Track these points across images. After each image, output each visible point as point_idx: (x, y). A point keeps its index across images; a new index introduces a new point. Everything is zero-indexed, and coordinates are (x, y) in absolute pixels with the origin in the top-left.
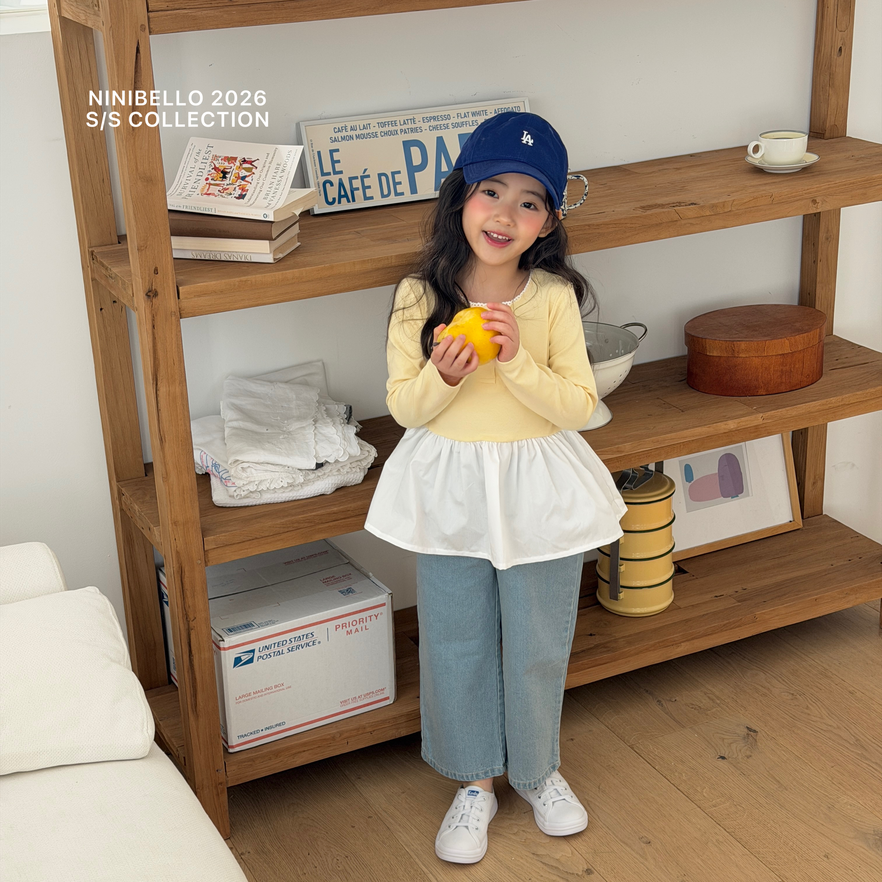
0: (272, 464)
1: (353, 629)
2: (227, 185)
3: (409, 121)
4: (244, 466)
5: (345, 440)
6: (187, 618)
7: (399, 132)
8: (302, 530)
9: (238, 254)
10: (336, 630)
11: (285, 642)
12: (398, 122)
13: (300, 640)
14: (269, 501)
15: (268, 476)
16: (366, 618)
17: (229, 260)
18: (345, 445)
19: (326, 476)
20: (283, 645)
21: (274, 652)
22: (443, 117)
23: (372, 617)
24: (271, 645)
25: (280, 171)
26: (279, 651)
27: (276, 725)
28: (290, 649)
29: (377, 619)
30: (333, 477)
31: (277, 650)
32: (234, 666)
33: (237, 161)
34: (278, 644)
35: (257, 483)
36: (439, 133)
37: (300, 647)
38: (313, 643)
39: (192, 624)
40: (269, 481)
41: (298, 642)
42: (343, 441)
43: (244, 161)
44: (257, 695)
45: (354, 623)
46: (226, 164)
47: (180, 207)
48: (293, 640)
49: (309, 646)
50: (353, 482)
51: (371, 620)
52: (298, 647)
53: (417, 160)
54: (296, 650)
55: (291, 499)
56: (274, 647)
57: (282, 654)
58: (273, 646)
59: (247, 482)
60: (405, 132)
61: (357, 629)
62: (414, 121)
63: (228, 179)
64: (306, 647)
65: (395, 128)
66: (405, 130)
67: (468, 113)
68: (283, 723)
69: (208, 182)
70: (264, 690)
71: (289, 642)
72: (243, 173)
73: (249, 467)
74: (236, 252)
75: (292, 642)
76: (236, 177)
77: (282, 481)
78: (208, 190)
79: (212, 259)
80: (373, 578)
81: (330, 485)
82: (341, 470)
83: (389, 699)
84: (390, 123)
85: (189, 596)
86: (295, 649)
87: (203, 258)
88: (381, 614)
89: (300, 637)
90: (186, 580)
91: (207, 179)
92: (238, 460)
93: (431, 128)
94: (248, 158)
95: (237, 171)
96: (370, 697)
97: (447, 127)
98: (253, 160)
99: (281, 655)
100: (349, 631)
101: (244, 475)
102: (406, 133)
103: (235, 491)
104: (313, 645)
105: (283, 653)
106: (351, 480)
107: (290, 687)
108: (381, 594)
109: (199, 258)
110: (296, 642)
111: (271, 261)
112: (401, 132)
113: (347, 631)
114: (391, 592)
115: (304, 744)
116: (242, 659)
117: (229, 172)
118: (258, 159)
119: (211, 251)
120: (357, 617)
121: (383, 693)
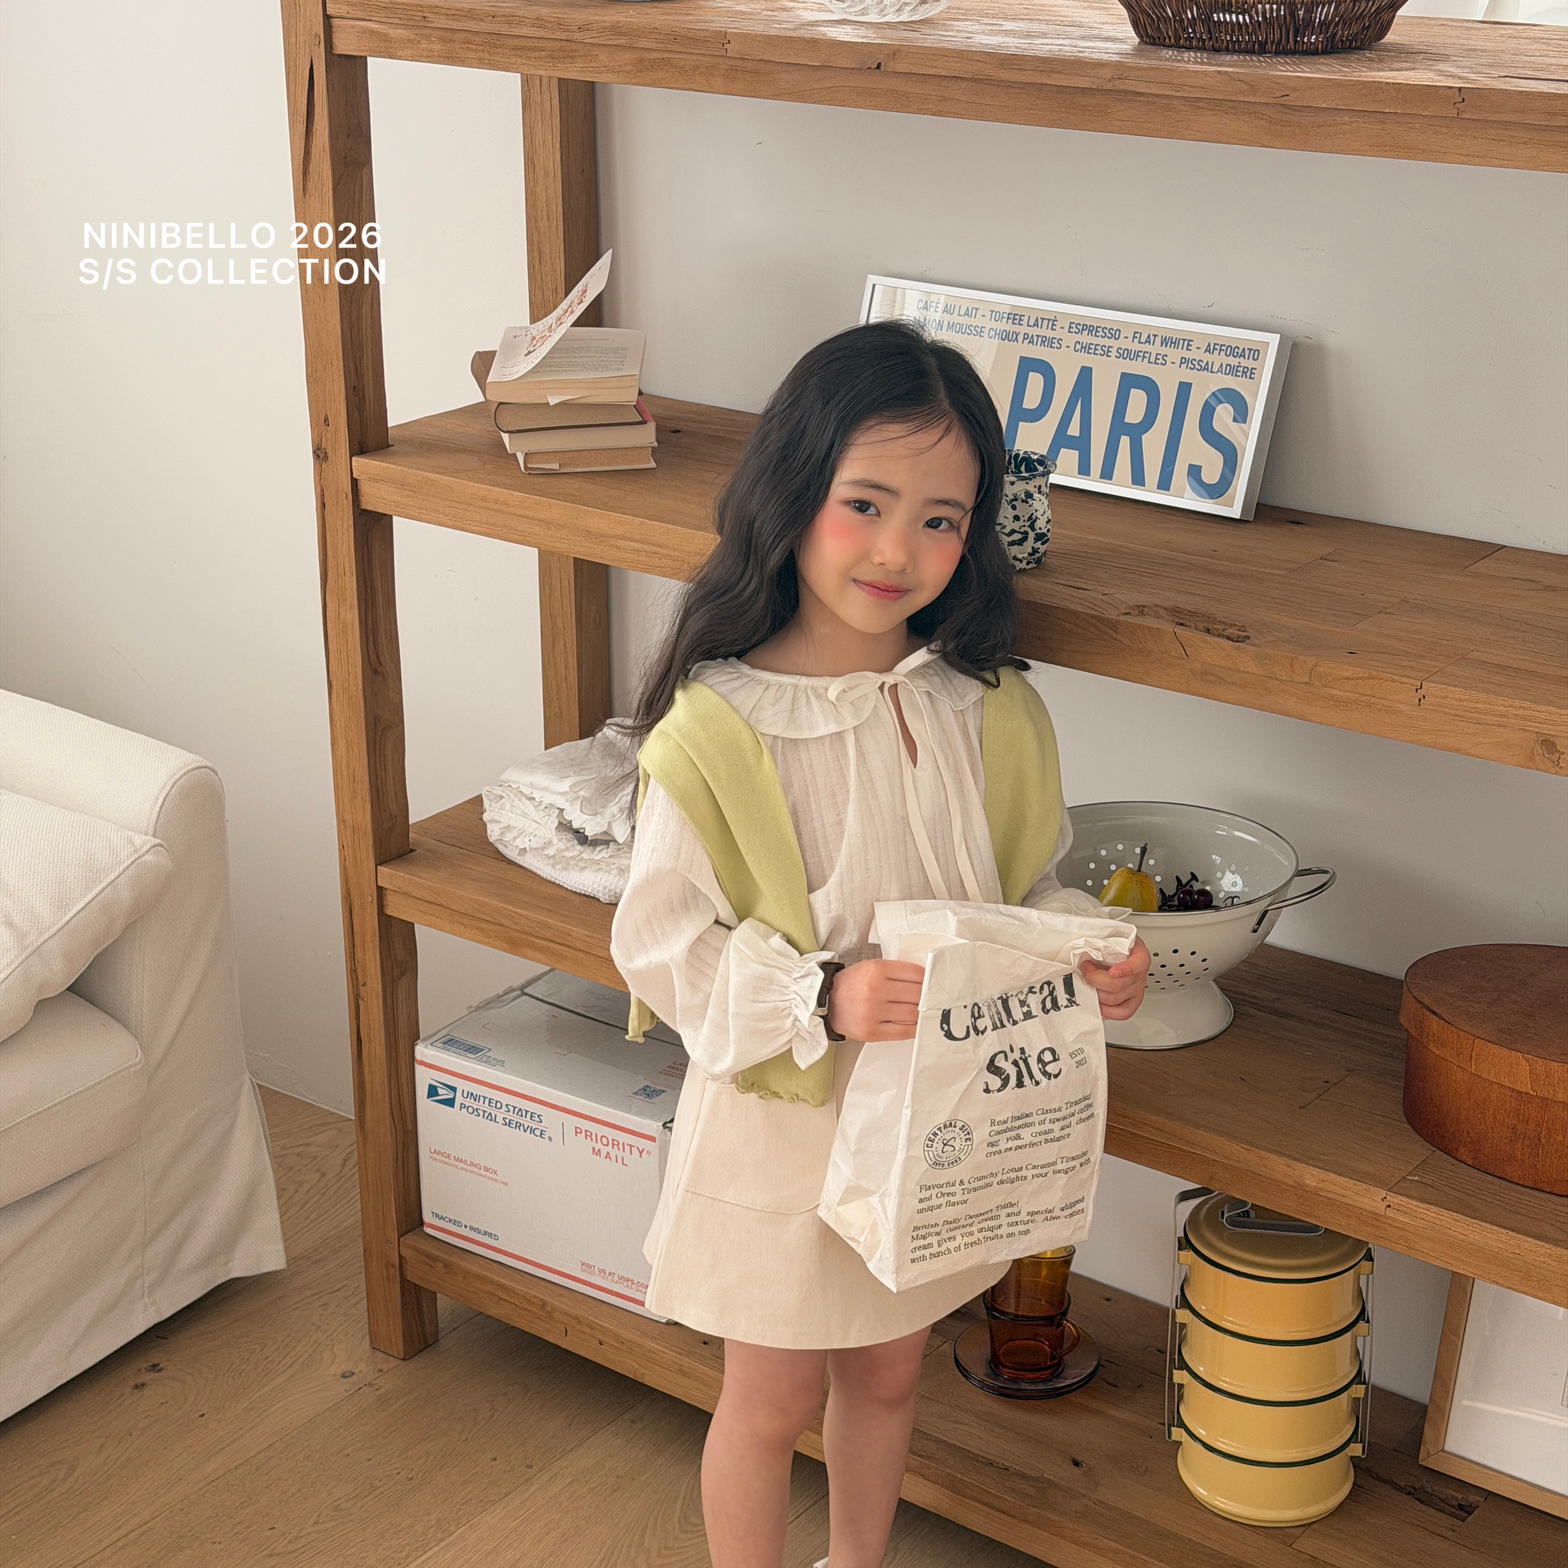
3: (1046, 322)
7: (1020, 338)
12: (1025, 319)
22: (1107, 331)
36: (1086, 360)
53: (1032, 400)
62: (1053, 325)
65: (1017, 328)
66: (1032, 336)
67: (1155, 336)
84: (1011, 316)
93: (1079, 347)
97: (1107, 354)
102: (1033, 343)
112: (1024, 339)
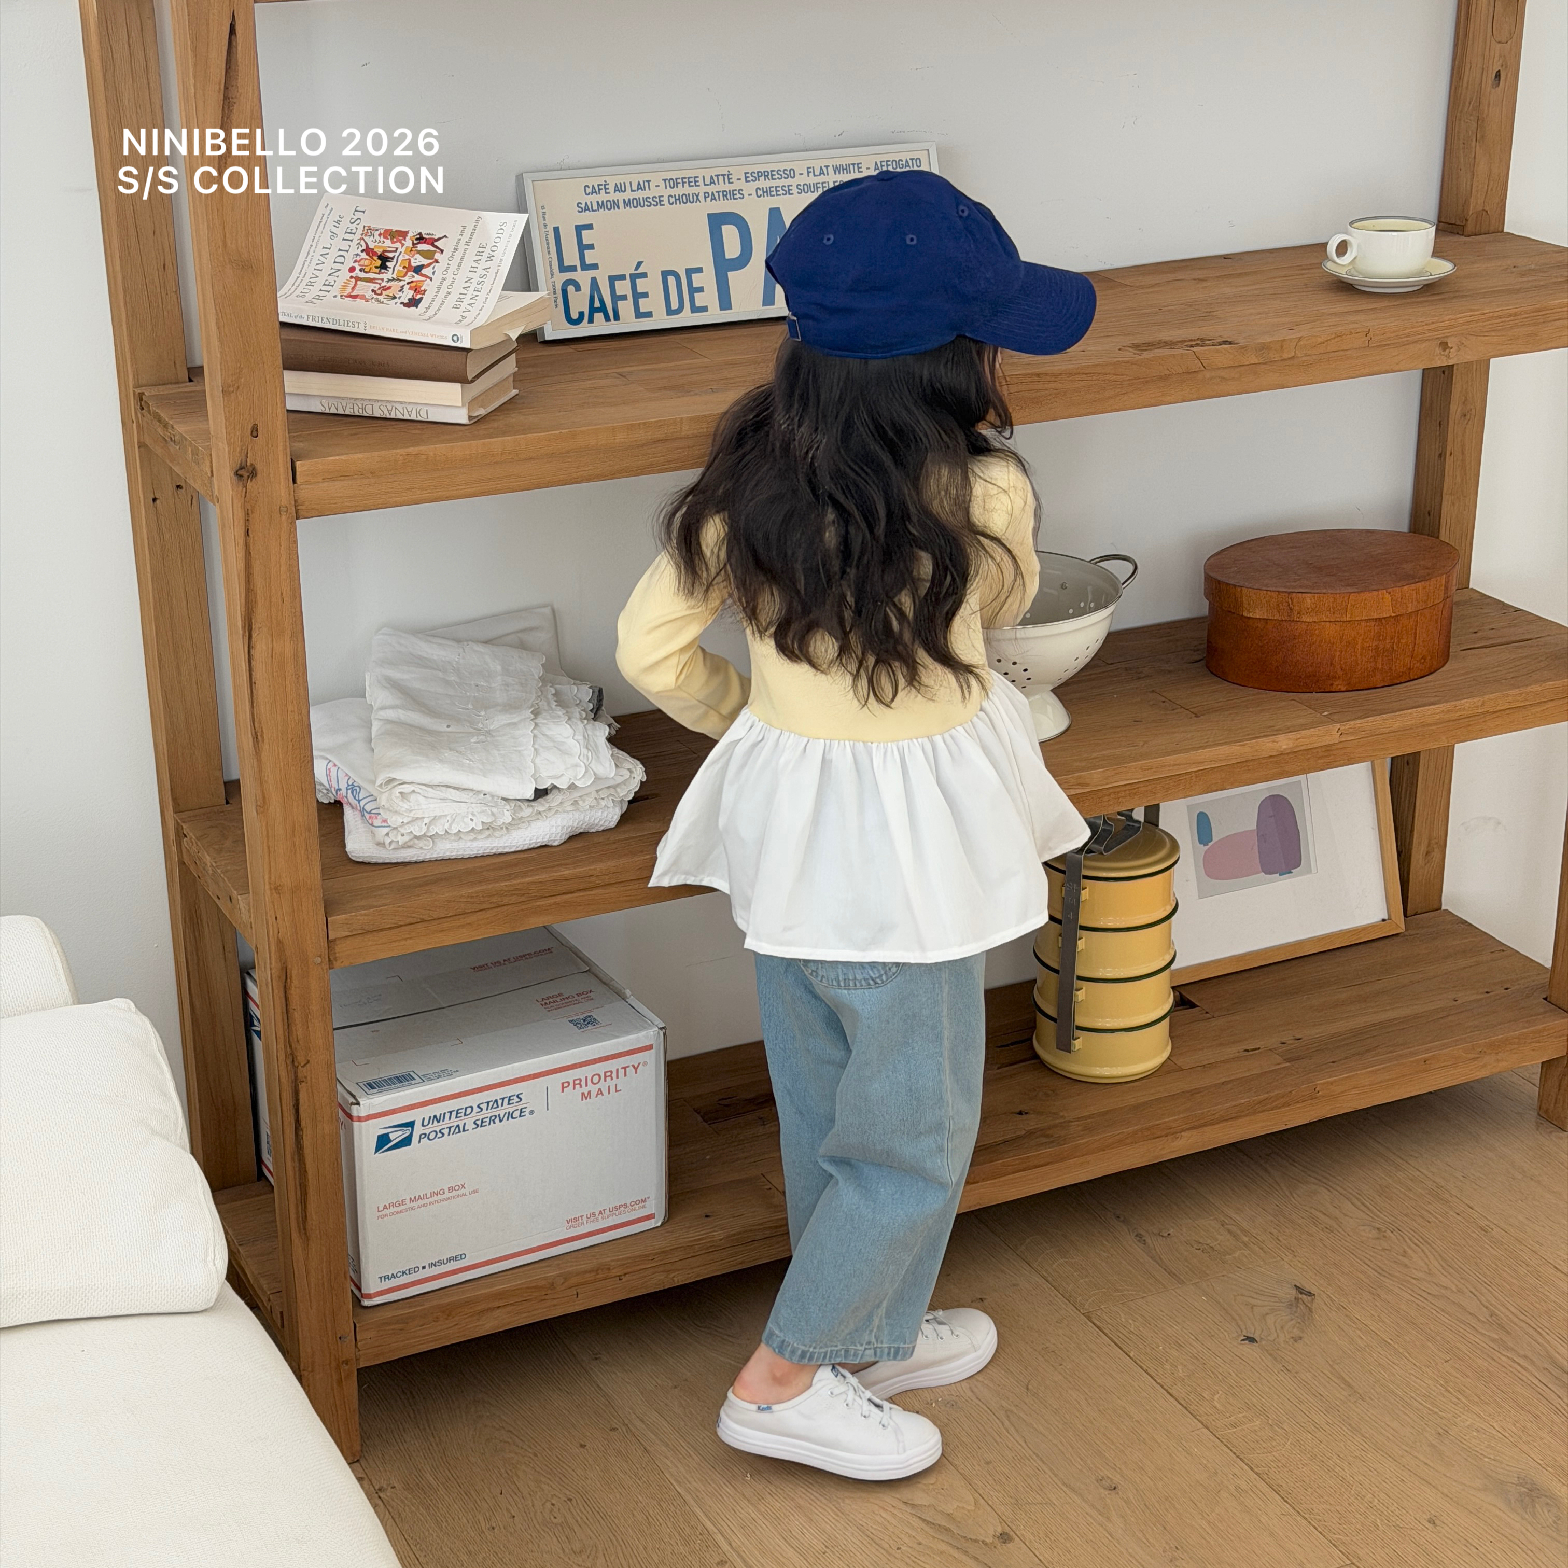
0: (455, 788)
1: (594, 1089)
2: (389, 280)
3: (721, 178)
4: (405, 791)
5: (587, 748)
6: (293, 1061)
7: (701, 197)
8: (505, 908)
9: (403, 405)
10: (563, 1091)
11: (469, 1110)
12: (700, 180)
13: (498, 1107)
14: (447, 854)
15: (448, 809)
16: (617, 1070)
17: (388, 416)
18: (588, 759)
19: (553, 812)
20: (465, 1115)
21: (450, 1128)
22: (782, 173)
23: (627, 1069)
24: (445, 1114)
25: (484, 258)
26: (458, 1126)
27: (449, 1260)
28: (477, 1122)
29: (636, 1073)
30: (565, 815)
31: (455, 1124)
32: (376, 1151)
33: (407, 238)
34: (457, 1113)
35: (426, 821)
36: (774, 202)
37: (497, 1120)
38: (521, 1112)
39: (302, 1072)
40: (448, 818)
41: (493, 1110)
42: (585, 751)
43: (421, 239)
44: (415, 1204)
45: (596, 1079)
46: (388, 243)
47: (301, 317)
48: (484, 1106)
49: (512, 1118)
50: (601, 826)
51: (625, 1075)
52: (492, 1120)
53: (732, 249)
54: (490, 1124)
55: (487, 852)
56: (450, 1118)
57: (464, 1130)
58: (447, 1115)
59: (410, 819)
60: (713, 199)
61: (600, 1089)
62: (729, 179)
63: (391, 270)
64: (508, 1119)
65: (695, 190)
66: (713, 193)
67: (827, 167)
68: (462, 1256)
69: (354, 274)
70: (429, 1196)
71: (476, 1109)
72: (418, 260)
73: (413, 791)
74: (401, 403)
75: (482, 1109)
76: (404, 267)
77: (472, 820)
78: (353, 288)
79: (357, 413)
80: (632, 1000)
81: (560, 828)
82: (580, 803)
83: (654, 1218)
84: (686, 180)
85: (297, 1022)
86: (487, 1123)
87: (341, 412)
88: (645, 1063)
89: (496, 1101)
90: (294, 993)
91: (352, 269)
92: (394, 780)
93: (760, 192)
94: (428, 234)
95: (407, 257)
96: (620, 1214)
97: (789, 192)
98: (436, 237)
99: (462, 1133)
100: (586, 1094)
101: (405, 806)
102: (715, 199)
103: (387, 834)
104: (520, 1116)
105: (466, 1129)
106: (596, 822)
107: (476, 1191)
108: (645, 1028)
109: (333, 411)
110: (489, 1111)
111: (464, 420)
112: (705, 197)
113: (583, 1094)
114: (664, 1025)
115: (500, 1295)
116: (392, 1139)
117: (393, 258)
118: (445, 236)
119: (356, 399)
120: (600, 1068)
121: (644, 1207)
